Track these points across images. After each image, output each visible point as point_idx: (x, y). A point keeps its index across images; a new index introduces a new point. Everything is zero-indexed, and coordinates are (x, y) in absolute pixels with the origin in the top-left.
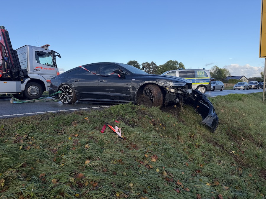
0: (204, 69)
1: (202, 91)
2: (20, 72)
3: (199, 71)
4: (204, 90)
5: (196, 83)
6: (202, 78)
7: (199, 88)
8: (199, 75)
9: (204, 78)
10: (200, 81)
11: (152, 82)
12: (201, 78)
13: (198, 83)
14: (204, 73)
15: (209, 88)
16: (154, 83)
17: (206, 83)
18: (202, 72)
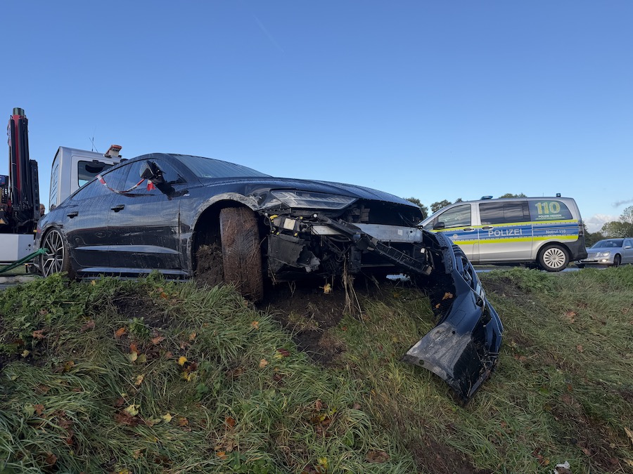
0: (559, 196)
1: (557, 260)
2: (35, 211)
3: (542, 202)
4: (564, 257)
5: (536, 237)
6: (553, 223)
7: (546, 253)
8: (544, 214)
9: (558, 222)
10: (547, 232)
11: (228, 198)
12: (548, 223)
13: (540, 237)
14: (558, 209)
15: (579, 251)
16: (235, 199)
17: (569, 236)
18: (552, 204)
